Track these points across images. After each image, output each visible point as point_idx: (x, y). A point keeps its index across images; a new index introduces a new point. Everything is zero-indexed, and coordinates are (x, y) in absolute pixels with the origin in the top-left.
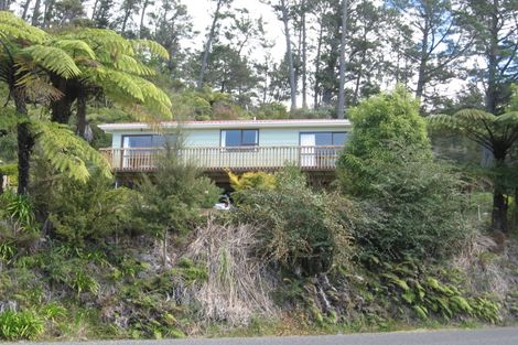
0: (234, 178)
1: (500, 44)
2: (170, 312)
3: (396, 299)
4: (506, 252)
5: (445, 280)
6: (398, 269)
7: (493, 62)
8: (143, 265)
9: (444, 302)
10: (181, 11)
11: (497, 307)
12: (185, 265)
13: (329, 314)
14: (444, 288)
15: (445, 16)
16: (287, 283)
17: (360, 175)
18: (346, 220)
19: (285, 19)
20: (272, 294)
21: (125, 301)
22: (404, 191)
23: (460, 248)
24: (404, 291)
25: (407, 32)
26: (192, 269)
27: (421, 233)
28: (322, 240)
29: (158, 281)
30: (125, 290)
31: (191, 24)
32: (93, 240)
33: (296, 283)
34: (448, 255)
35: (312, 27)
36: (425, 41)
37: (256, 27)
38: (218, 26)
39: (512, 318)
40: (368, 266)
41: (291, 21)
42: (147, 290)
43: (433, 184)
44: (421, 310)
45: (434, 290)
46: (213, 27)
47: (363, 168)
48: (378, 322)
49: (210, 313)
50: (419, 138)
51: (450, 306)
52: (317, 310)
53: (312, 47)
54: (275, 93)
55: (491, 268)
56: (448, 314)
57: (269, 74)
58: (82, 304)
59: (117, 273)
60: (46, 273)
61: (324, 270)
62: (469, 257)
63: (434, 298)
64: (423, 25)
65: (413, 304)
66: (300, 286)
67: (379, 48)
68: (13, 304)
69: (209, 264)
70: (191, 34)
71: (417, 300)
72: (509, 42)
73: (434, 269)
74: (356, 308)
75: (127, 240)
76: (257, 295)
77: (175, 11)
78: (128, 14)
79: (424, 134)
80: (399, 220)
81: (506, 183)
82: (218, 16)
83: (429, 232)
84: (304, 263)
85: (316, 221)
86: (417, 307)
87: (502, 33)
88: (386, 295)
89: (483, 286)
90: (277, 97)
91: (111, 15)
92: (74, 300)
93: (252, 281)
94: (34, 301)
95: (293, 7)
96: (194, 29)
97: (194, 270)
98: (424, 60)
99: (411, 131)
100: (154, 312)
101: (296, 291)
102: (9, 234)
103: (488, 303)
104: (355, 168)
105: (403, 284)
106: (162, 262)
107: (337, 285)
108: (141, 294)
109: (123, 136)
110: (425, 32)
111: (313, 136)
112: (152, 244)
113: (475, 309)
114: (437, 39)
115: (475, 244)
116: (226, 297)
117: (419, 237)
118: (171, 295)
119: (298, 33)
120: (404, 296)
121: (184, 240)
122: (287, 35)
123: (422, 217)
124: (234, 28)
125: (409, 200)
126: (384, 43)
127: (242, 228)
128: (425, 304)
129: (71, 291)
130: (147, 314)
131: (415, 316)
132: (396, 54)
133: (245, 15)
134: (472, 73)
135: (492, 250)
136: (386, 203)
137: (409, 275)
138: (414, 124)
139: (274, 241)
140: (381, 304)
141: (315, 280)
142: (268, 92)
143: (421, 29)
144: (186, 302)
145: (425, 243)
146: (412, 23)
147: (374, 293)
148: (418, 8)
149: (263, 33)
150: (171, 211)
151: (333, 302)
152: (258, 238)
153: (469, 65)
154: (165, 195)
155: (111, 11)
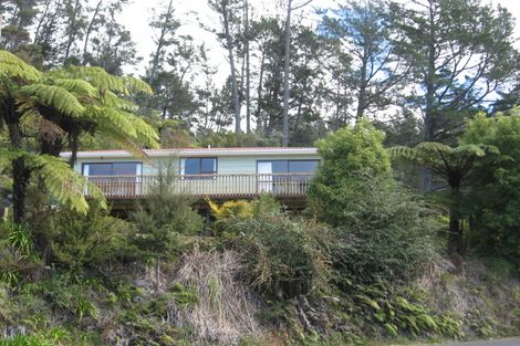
0: (214, 207)
1: (438, 72)
2: (167, 333)
3: (368, 318)
4: (464, 273)
5: (412, 300)
6: (369, 290)
7: (431, 90)
8: (139, 290)
9: (412, 320)
10: (125, 37)
11: (459, 324)
12: (176, 289)
13: (310, 333)
14: (412, 308)
15: (383, 45)
16: (270, 305)
17: (330, 203)
18: (324, 246)
19: (229, 47)
20: (257, 316)
21: (124, 324)
22: (374, 219)
23: (422, 270)
24: (375, 310)
25: (346, 59)
26: (183, 293)
27: (389, 257)
28: (302, 264)
29: (153, 305)
30: (123, 313)
31: (134, 50)
32: (90, 268)
33: (279, 304)
34: (413, 277)
35: (254, 55)
36: (363, 69)
37: (198, 54)
38: (163, 53)
39: (473, 334)
40: (342, 288)
41: (235, 48)
42: (144, 313)
43: (400, 211)
44: (392, 328)
45: (403, 309)
46: (158, 53)
47: (333, 197)
48: (354, 339)
49: (202, 334)
50: (384, 169)
51: (417, 324)
52: (299, 330)
53: (255, 74)
54: (216, 118)
55: (452, 289)
56: (416, 331)
57: (211, 99)
58: (83, 328)
59: (114, 298)
60: (49, 299)
61: (304, 292)
62: (431, 278)
63: (402, 316)
64: (362, 53)
65: (385, 322)
66: (282, 307)
67: (320, 75)
68: (23, 329)
69: (199, 288)
70: (134, 60)
71: (388, 318)
72: (445, 70)
73: (401, 290)
74: (334, 327)
75: (120, 267)
76: (243, 316)
77: (119, 37)
78: (72, 40)
79: (388, 164)
80: (370, 245)
81: (461, 210)
82: (162, 43)
83: (395, 256)
84: (285, 286)
85: (296, 247)
86: (388, 325)
87: (439, 62)
88: (359, 314)
89: (445, 305)
90: (218, 122)
91: (54, 40)
92: (76, 325)
93: (239, 304)
94: (40, 326)
95: (237, 35)
96: (137, 55)
97: (186, 293)
98: (363, 88)
99: (376, 162)
100: (152, 333)
101: (279, 312)
102: (12, 262)
103: (451, 320)
104: (325, 197)
105: (375, 304)
106: (155, 287)
107: (315, 306)
108: (139, 317)
109: (83, 164)
110: (364, 60)
111: (270, 164)
112: (143, 271)
113: (440, 326)
114: (376, 67)
115: (436, 266)
116: (215, 319)
117: (387, 260)
118: (166, 318)
119: (241, 60)
120: (376, 315)
121: (172, 266)
122: (232, 62)
123: (389, 242)
124: (176, 55)
125: (378, 227)
126: (324, 71)
127: (227, 254)
128: (395, 322)
129: (73, 315)
130: (146, 336)
131: (386, 333)
132: (336, 81)
133: (188, 42)
134: (410, 99)
135: (452, 272)
136: (358, 230)
137: (379, 296)
138: (379, 156)
139: (258, 266)
140: (355, 323)
141: (295, 302)
142: (209, 117)
143: (360, 57)
144: (180, 324)
145: (393, 265)
146: (351, 51)
147: (349, 313)
148: (356, 37)
149: (206, 59)
150: (165, 239)
151: (313, 322)
152: (243, 263)
153: (407, 92)
154: (160, 224)
155: (53, 36)
